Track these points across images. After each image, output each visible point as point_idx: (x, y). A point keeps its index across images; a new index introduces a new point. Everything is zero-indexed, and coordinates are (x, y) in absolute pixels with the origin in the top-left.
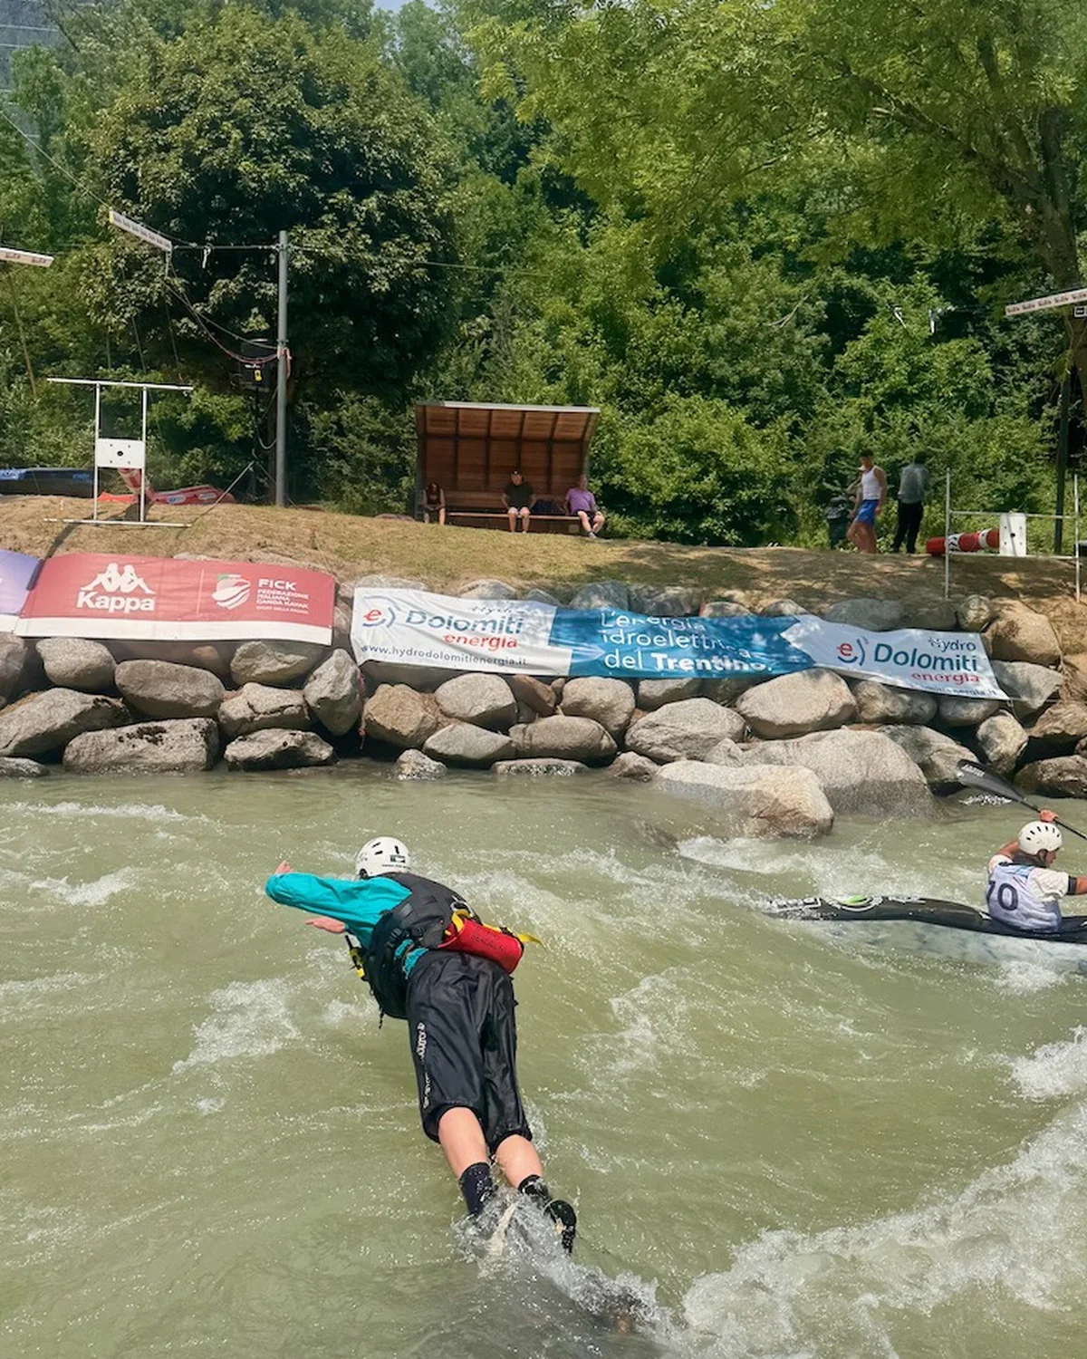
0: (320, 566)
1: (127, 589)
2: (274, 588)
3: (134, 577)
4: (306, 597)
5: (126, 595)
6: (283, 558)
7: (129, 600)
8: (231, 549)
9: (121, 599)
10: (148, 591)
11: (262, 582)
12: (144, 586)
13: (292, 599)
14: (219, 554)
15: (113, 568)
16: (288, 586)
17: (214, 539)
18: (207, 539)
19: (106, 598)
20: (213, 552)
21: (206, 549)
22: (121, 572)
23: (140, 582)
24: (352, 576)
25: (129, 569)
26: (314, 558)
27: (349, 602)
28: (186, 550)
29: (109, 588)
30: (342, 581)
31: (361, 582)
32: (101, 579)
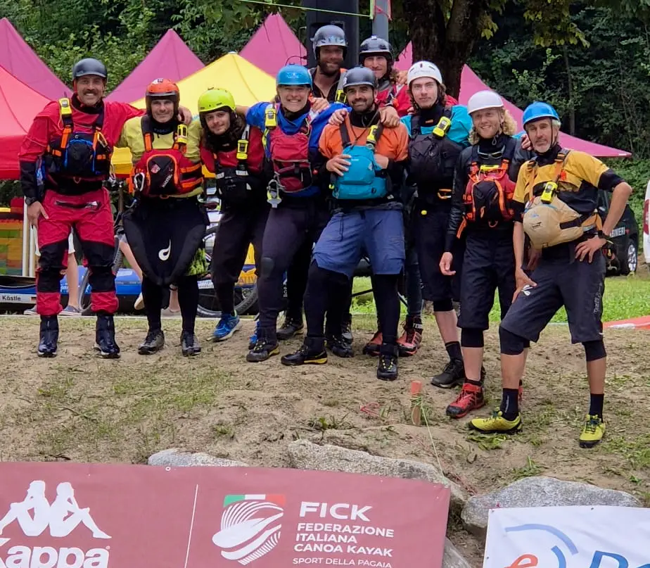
0: (425, 465)
1: (61, 529)
2: (329, 519)
3: (74, 506)
4: (389, 533)
5: (58, 543)
6: (350, 453)
7: (65, 552)
8: (255, 436)
9: (50, 550)
10: (98, 534)
11: (305, 508)
12: (91, 524)
13: (364, 540)
14: (231, 449)
15: (37, 488)
16: (357, 513)
17: (225, 418)
18: (211, 418)
19: (26, 550)
20: (220, 446)
21: (210, 440)
22: (51, 496)
23: (84, 516)
24: (493, 480)
25: (65, 490)
26: (413, 447)
27: (479, 533)
28: (172, 444)
29: (32, 528)
30: (470, 491)
31: (505, 493)
32: (17, 511)
